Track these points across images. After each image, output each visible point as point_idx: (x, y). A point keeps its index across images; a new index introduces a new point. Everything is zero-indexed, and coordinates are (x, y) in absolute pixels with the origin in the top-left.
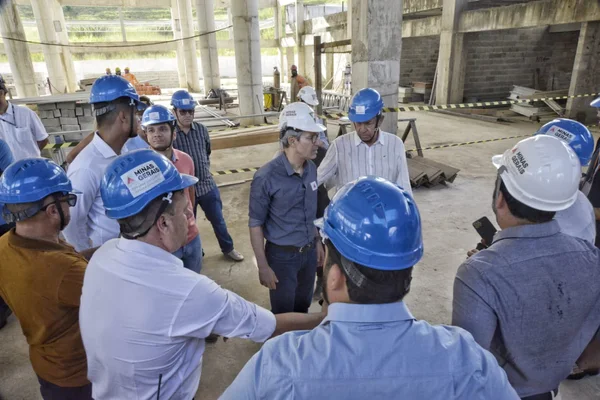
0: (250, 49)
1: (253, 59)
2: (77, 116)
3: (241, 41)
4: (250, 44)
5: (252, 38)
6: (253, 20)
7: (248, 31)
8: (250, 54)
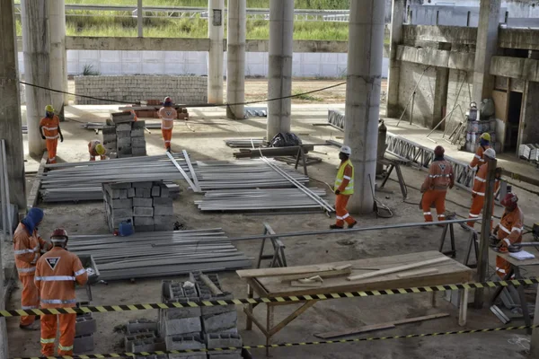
0: (367, 116)
1: (369, 128)
2: (152, 197)
3: (356, 106)
4: (368, 111)
5: (371, 104)
6: (376, 81)
7: (368, 95)
8: (367, 122)
